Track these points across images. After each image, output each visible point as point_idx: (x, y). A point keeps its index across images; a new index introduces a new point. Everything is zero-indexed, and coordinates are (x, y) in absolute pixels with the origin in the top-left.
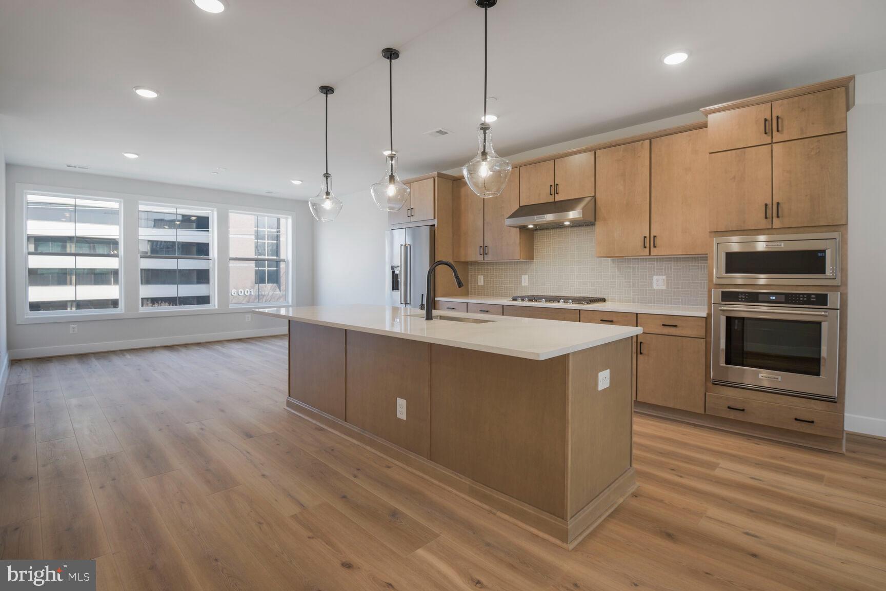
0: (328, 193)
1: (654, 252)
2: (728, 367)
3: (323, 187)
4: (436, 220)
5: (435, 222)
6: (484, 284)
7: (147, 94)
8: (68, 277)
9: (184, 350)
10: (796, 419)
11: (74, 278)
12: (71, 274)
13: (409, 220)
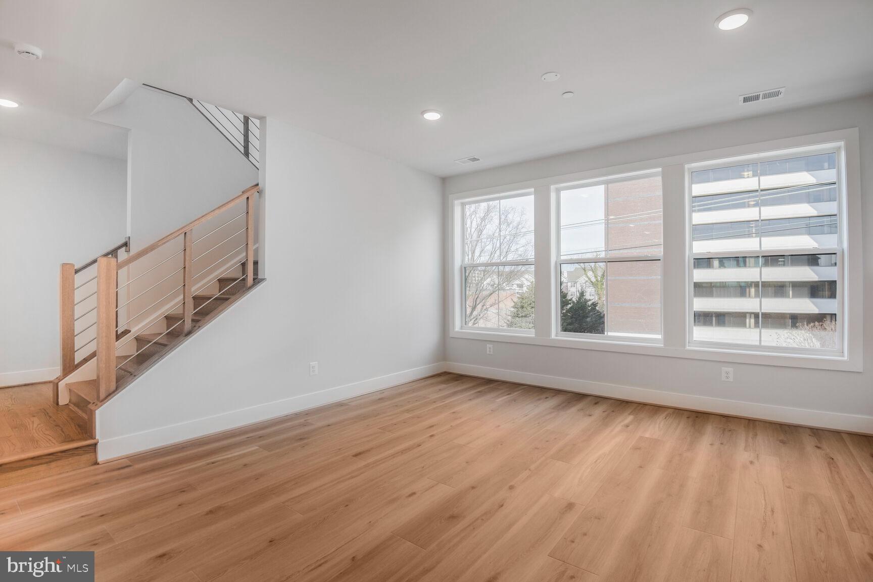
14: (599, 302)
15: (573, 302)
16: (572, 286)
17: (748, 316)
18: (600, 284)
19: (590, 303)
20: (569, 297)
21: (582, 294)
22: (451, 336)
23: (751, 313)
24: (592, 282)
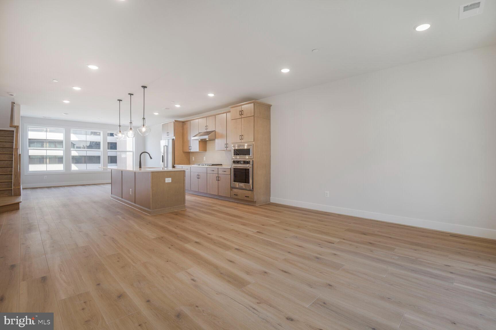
0: (120, 131)
1: (228, 149)
2: (234, 183)
3: (119, 130)
4: (175, 137)
5: (174, 138)
7: (66, 102)
8: (45, 160)
9: (88, 186)
10: (246, 196)
11: (48, 160)
12: (46, 158)
13: (167, 136)
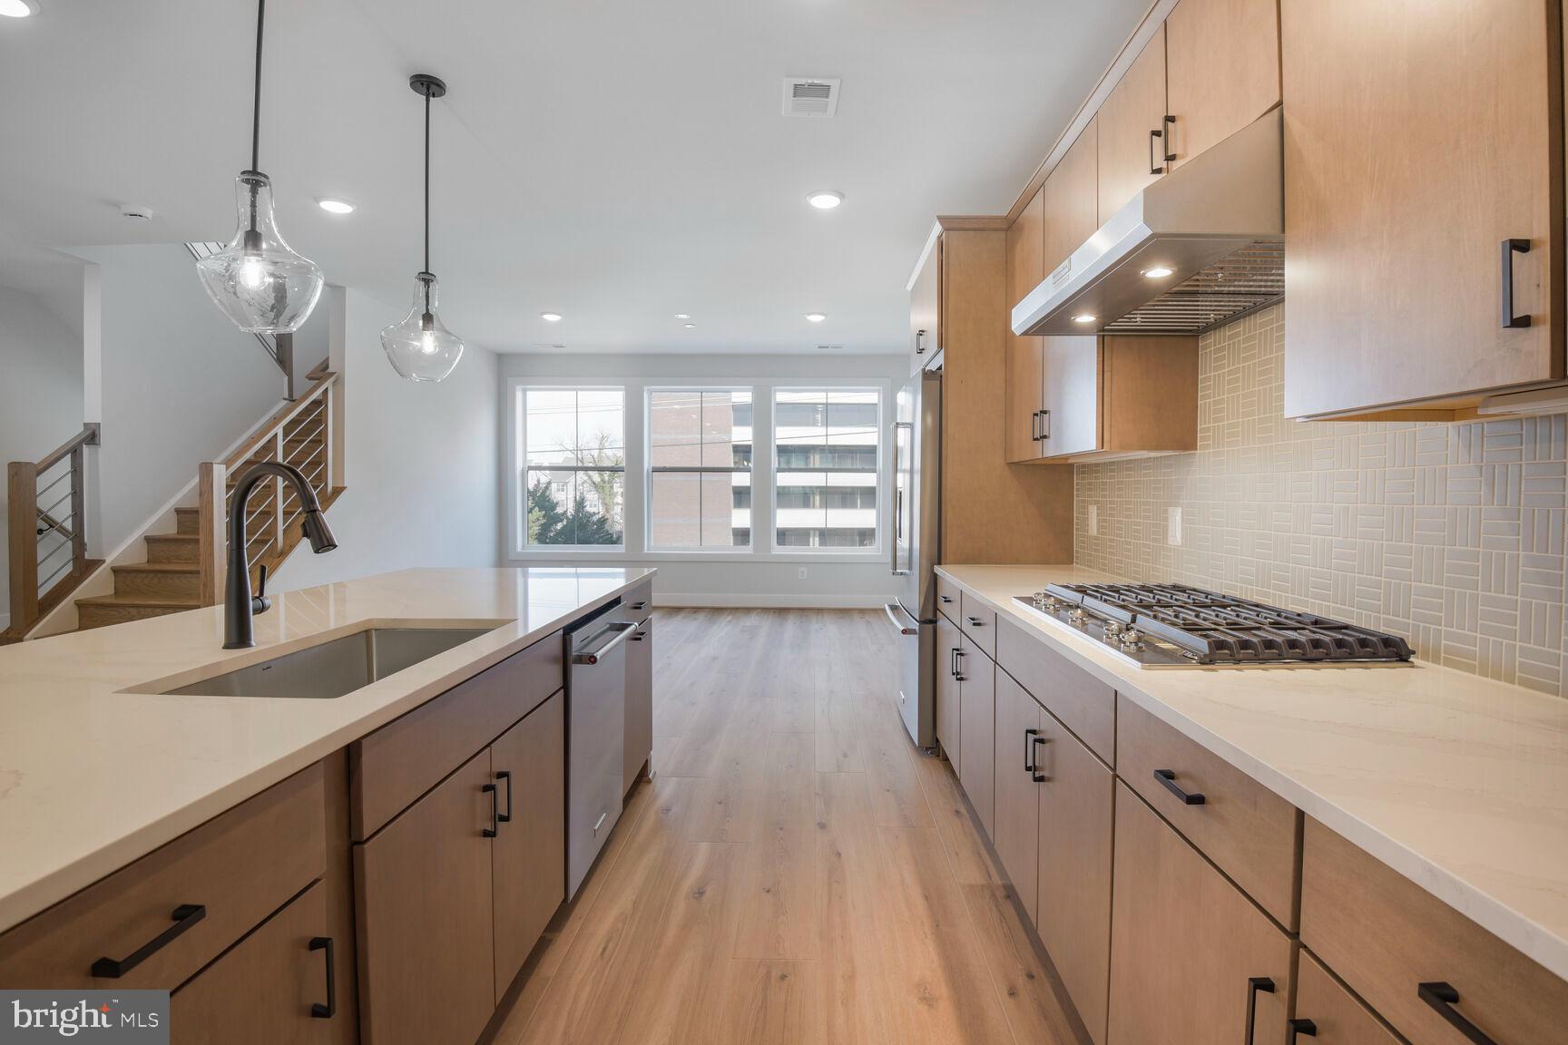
6: (1098, 532)
14: (608, 516)
15: (567, 518)
16: (558, 490)
17: (812, 532)
18: (607, 486)
19: (595, 518)
20: (559, 510)
21: (580, 504)
22: (510, 558)
23: (815, 529)
24: (594, 483)
